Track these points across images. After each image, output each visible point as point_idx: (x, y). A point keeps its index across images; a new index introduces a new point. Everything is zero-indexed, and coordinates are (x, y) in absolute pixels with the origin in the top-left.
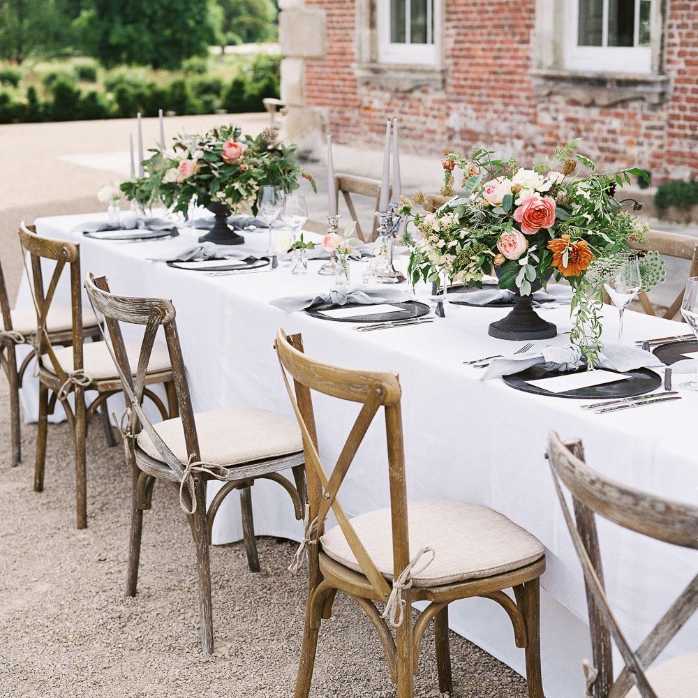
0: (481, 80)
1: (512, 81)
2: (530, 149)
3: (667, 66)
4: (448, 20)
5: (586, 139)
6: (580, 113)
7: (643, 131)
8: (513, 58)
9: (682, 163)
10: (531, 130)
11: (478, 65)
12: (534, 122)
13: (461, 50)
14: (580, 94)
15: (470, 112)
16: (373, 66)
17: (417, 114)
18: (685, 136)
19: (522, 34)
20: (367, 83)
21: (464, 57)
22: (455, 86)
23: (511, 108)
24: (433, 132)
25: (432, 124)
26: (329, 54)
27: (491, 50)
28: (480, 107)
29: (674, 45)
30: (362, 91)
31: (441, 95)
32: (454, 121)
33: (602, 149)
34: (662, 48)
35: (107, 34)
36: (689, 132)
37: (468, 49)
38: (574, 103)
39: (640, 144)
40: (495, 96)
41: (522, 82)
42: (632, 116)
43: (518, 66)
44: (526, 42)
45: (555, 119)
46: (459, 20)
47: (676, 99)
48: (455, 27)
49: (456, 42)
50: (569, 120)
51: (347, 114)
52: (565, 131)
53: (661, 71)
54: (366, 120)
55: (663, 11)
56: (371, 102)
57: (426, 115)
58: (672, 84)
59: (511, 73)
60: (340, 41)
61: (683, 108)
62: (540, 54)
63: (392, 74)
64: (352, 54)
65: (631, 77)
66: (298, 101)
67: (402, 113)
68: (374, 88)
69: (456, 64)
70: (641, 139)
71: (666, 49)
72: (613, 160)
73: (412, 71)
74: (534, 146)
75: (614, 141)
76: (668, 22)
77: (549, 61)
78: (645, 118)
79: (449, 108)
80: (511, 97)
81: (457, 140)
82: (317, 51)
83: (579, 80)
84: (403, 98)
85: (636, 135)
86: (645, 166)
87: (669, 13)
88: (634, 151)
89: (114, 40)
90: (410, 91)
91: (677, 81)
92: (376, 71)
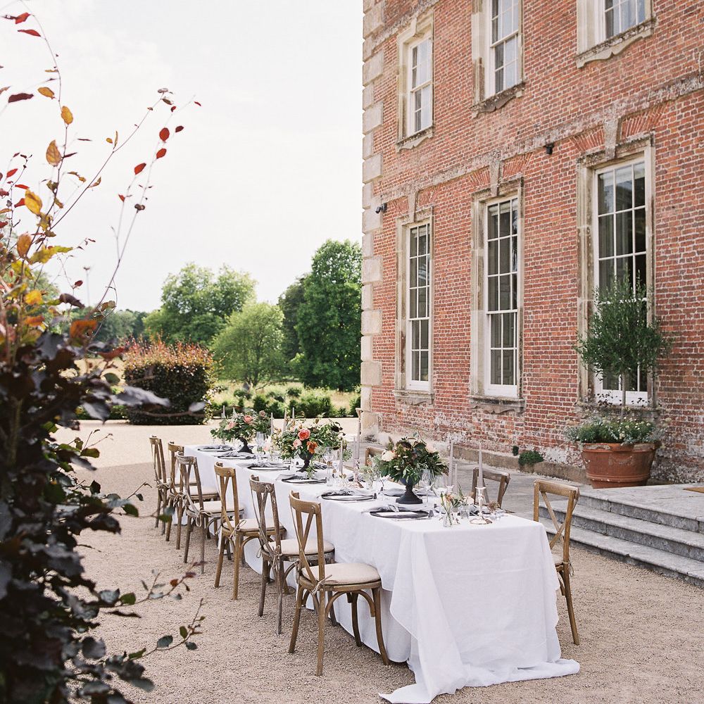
0: (449, 400)
1: (461, 401)
2: (469, 435)
3: (524, 394)
4: (435, 369)
5: (492, 430)
6: (490, 417)
7: (515, 426)
8: (462, 389)
9: (531, 442)
10: (470, 425)
11: (447, 392)
12: (471, 422)
13: (440, 384)
14: (489, 407)
15: (444, 416)
16: (403, 391)
17: (421, 417)
18: (532, 429)
19: (465, 377)
20: (400, 400)
21: (441, 388)
22: (437, 403)
23: (461, 414)
24: (428, 426)
25: (428, 422)
26: (383, 384)
27: (453, 385)
28: (448, 413)
29: (526, 384)
30: (398, 404)
31: (431, 407)
32: (437, 421)
33: (498, 435)
34: (521, 385)
35: (311, 368)
36: (533, 427)
37: (443, 384)
38: (487, 412)
39: (514, 433)
40: (454, 408)
41: (465, 401)
42: (510, 419)
43: (464, 393)
44: (467, 381)
45: (479, 420)
46: (439, 369)
47: (527, 410)
48: (438, 373)
49: (438, 380)
50: (485, 420)
51: (390, 416)
52: (483, 426)
53: (521, 397)
54: (399, 419)
55: (521, 368)
56: (401, 410)
57: (425, 418)
58: (526, 403)
59: (461, 397)
60: (387, 378)
61: (530, 415)
62: (473, 387)
63: (410, 396)
64: (394, 384)
65: (508, 399)
66: (368, 409)
67: (415, 416)
68: (402, 403)
69: (438, 391)
70: (514, 430)
71: (523, 386)
72: (503, 441)
73: (418, 394)
74: (471, 434)
75: (504, 431)
76: (523, 373)
77: (476, 391)
78: (516, 420)
79: (435, 414)
80: (461, 409)
81: (438, 431)
82: (377, 383)
83: (488, 401)
84: (415, 408)
85: (512, 429)
86: (516, 444)
87: (523, 368)
88: (511, 436)
89: (315, 372)
90: (418, 405)
91: (528, 402)
92: (403, 394)
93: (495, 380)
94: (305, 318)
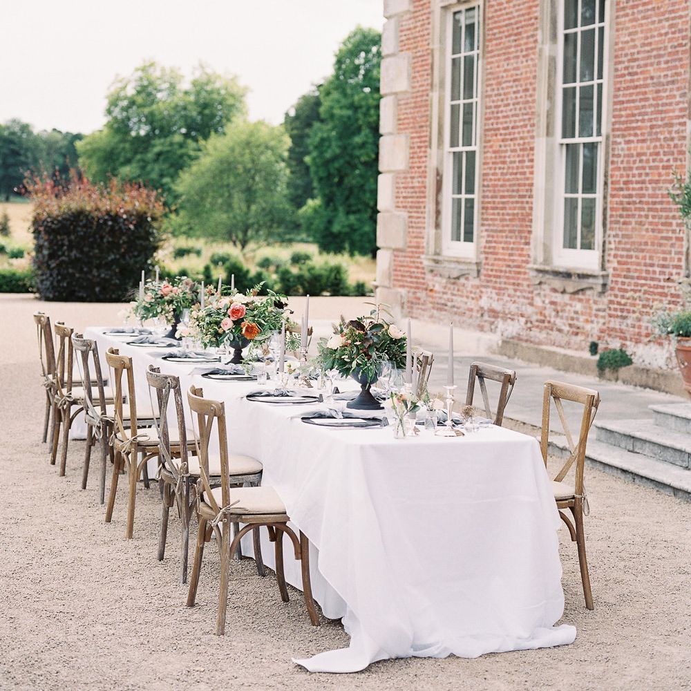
0: (501, 271)
1: (519, 273)
2: (529, 325)
3: (607, 265)
4: (483, 225)
5: (562, 318)
6: (558, 298)
7: (594, 312)
8: (520, 255)
9: (616, 336)
10: (530, 310)
11: (499, 259)
12: (531, 304)
13: (490, 248)
14: (558, 283)
15: (494, 295)
16: (436, 257)
17: (462, 296)
18: (617, 316)
19: (526, 238)
20: (432, 271)
21: (491, 253)
22: (485, 275)
23: (518, 293)
24: (471, 310)
25: (471, 304)
26: (409, 247)
27: (508, 249)
28: (500, 291)
29: (611, 249)
30: (429, 276)
31: (477, 282)
32: (484, 302)
33: (570, 325)
34: (604, 251)
35: (330, 222)
36: (619, 314)
37: (494, 247)
38: (555, 290)
39: (592, 322)
40: (509, 284)
41: (525, 273)
42: (588, 301)
43: (523, 261)
44: (528, 244)
45: (544, 302)
46: (489, 225)
47: (612, 289)
48: (487, 230)
49: (487, 242)
50: (552, 303)
51: (418, 295)
52: (549, 311)
53: (603, 268)
54: (430, 299)
55: (604, 225)
56: (434, 286)
57: (467, 297)
58: (611, 278)
59: (519, 267)
60: (415, 237)
61: (616, 296)
62: (536, 253)
63: (446, 264)
64: (423, 247)
65: (585, 272)
66: (386, 283)
67: (453, 295)
68: (436, 275)
69: (487, 258)
70: (593, 318)
71: (607, 252)
72: (577, 334)
73: (458, 262)
74: (531, 322)
75: (578, 319)
76: (608, 232)
77: (541, 259)
78: (595, 302)
79: (481, 292)
80: (518, 285)
81: (486, 317)
82: (400, 245)
83: (556, 273)
84: (454, 283)
85: (590, 315)
86: (595, 339)
87: (608, 226)
88: (588, 327)
89: (336, 228)
90: (458, 278)
91: (614, 276)
92: (437, 262)
93: (570, 243)
94: (323, 144)
